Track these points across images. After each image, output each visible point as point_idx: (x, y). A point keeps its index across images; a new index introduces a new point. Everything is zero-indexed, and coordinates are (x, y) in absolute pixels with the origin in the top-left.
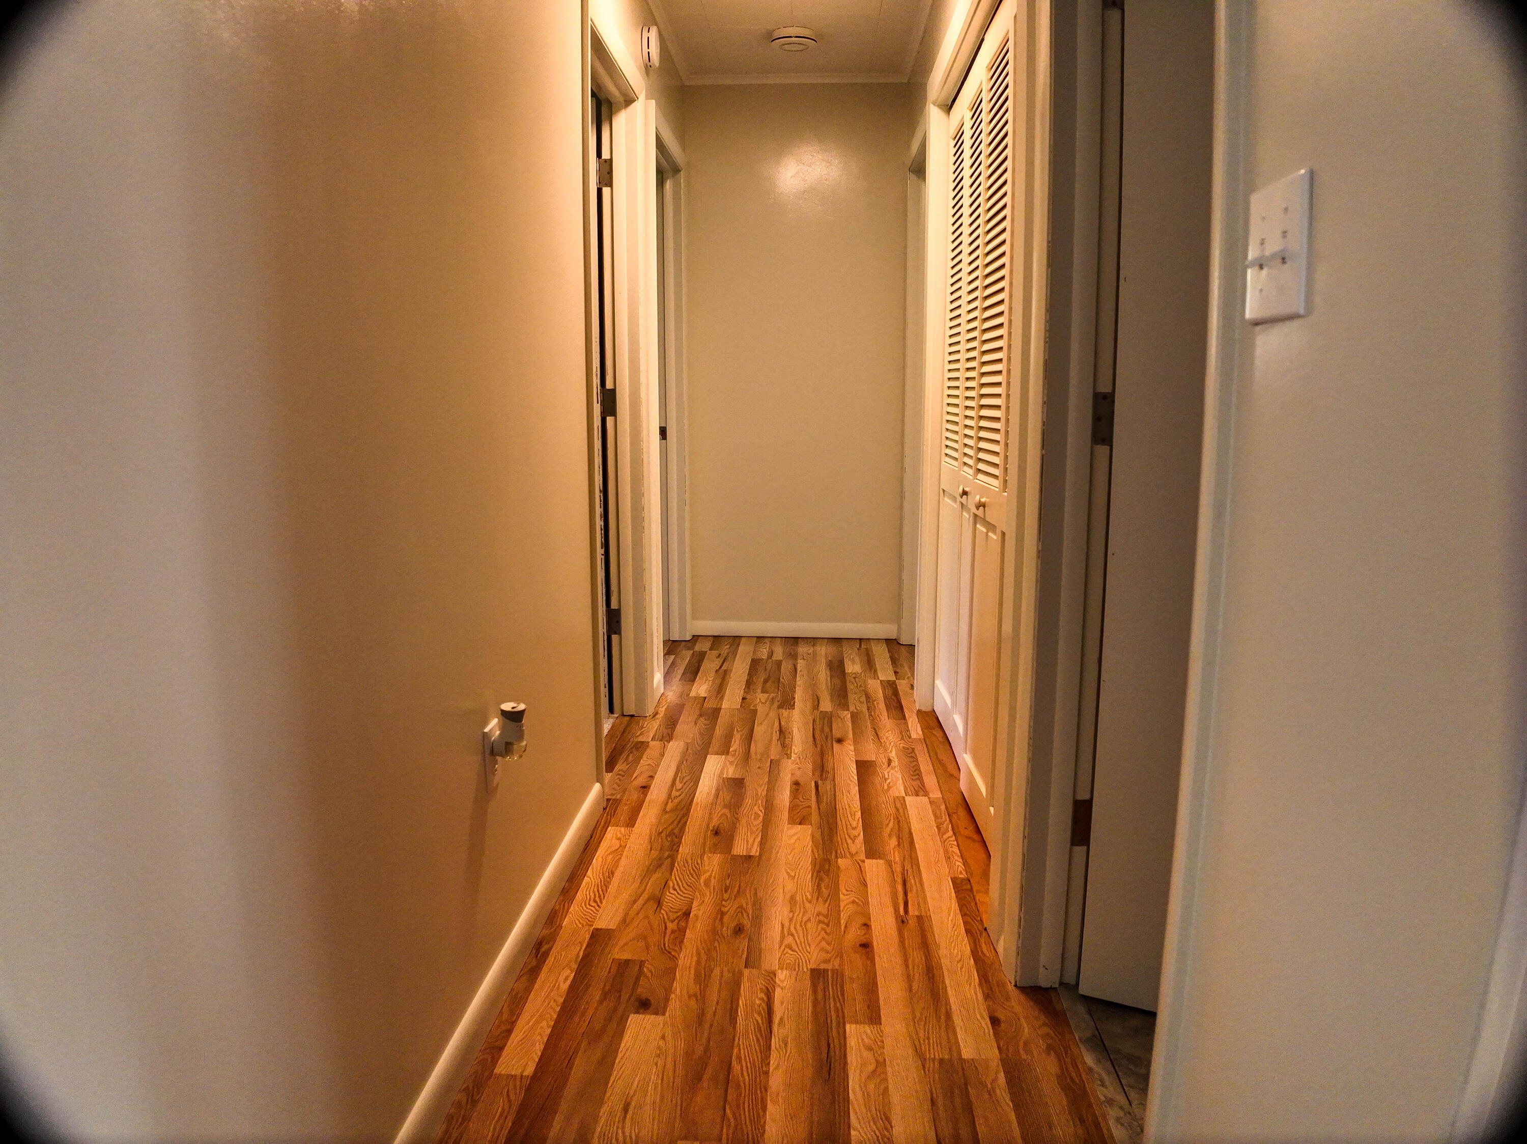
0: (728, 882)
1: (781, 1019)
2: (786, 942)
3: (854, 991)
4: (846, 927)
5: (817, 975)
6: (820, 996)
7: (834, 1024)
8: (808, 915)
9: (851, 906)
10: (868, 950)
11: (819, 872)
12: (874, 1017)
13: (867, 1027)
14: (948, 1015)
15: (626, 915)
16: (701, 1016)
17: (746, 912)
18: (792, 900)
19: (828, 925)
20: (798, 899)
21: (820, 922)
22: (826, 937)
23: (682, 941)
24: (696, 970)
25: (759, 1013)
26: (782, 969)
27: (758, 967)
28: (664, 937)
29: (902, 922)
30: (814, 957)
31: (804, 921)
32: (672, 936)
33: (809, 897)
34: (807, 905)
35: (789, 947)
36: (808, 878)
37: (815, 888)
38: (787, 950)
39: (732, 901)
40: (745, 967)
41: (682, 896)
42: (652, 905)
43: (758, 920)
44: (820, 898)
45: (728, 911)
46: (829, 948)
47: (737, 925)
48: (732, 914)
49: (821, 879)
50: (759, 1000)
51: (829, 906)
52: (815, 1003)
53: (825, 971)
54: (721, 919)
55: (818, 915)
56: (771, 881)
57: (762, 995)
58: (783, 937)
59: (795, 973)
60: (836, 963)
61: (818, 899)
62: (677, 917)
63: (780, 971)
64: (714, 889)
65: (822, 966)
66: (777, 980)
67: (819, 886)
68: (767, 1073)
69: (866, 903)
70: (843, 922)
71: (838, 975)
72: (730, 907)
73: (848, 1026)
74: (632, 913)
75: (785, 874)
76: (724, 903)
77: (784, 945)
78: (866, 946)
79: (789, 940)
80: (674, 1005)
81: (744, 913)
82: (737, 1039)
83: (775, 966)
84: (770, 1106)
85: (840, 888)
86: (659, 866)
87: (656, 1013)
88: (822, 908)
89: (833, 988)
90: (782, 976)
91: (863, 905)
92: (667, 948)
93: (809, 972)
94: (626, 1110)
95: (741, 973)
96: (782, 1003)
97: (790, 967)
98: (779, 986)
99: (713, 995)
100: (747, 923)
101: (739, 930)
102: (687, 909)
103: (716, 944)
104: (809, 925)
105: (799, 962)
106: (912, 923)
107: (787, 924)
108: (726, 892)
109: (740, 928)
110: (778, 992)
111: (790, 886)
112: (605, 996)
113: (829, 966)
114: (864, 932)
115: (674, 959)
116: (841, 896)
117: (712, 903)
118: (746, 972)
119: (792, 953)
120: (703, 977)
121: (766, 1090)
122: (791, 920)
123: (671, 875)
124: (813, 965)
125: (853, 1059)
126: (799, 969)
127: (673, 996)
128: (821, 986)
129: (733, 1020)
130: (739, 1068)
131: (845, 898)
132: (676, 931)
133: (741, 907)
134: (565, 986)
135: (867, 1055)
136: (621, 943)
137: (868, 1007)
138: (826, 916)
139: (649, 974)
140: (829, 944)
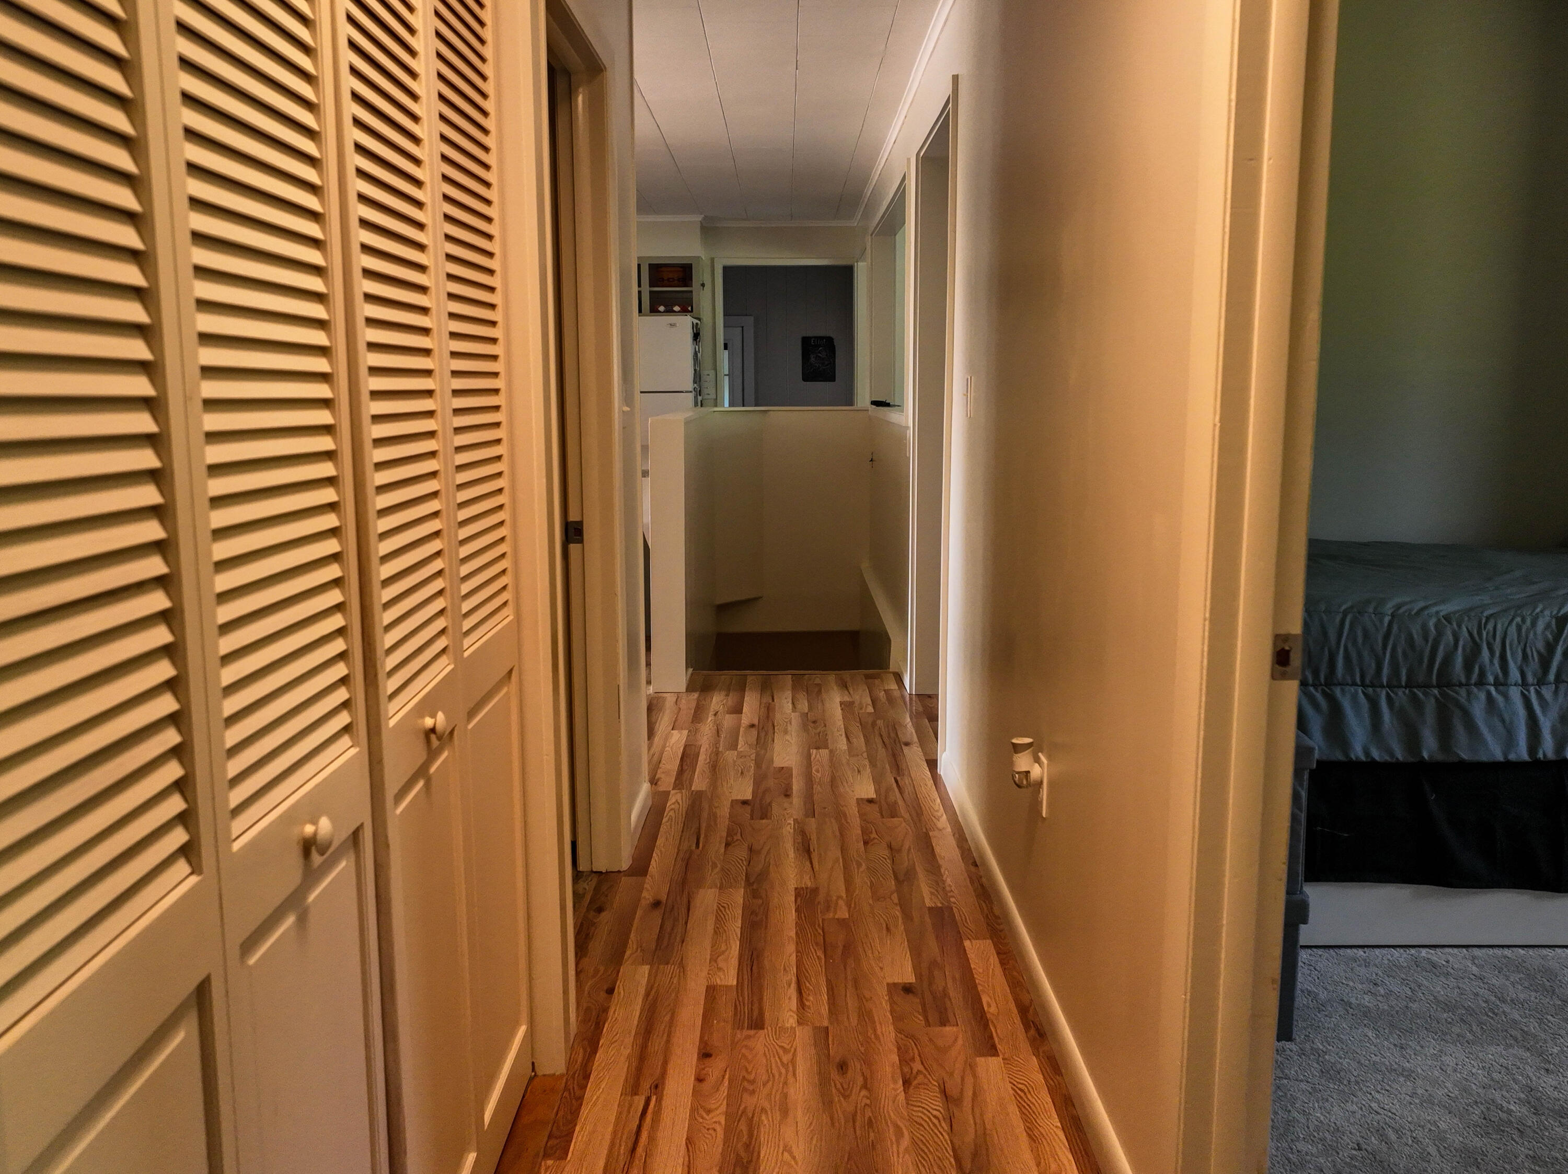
0: (872, 1134)
1: (790, 985)
2: (790, 1056)
3: (726, 1011)
4: (723, 1077)
5: (758, 1024)
6: (756, 1007)
7: (746, 983)
8: (765, 1091)
9: (713, 1107)
10: (704, 1051)
11: (750, 1162)
12: (712, 991)
13: (719, 982)
14: (647, 994)
15: (975, 1076)
16: (856, 984)
17: (838, 1090)
18: (785, 1112)
19: (744, 1077)
20: (778, 1113)
21: (752, 1082)
22: (747, 1064)
23: (898, 1049)
24: (874, 1022)
25: (808, 989)
26: (791, 1027)
27: (815, 1028)
28: (919, 1053)
29: (658, 1087)
30: (761, 1041)
31: (771, 1083)
32: (912, 1054)
33: (763, 1117)
34: (767, 1105)
35: (786, 1051)
36: (765, 1147)
37: (755, 1132)
38: (788, 1047)
39: (859, 1106)
40: (827, 1027)
41: (923, 1108)
42: (954, 1092)
43: (823, 1082)
44: (751, 1116)
45: (860, 1092)
46: (744, 1051)
47: (846, 1073)
48: (855, 1085)
49: (747, 1146)
50: (810, 1000)
51: (740, 1105)
52: (761, 1000)
53: (750, 1027)
54: (865, 1079)
55: (753, 1092)
56: (815, 1139)
57: (807, 1003)
58: (793, 1061)
59: (779, 1025)
60: (739, 1035)
61: (753, 1115)
62: (915, 1078)
63: (794, 1026)
64: (887, 1123)
65: (752, 1032)
66: (796, 1017)
67: (751, 1135)
68: (798, 952)
69: (693, 1110)
70: (726, 1083)
71: (738, 1025)
72: (859, 1097)
73: (735, 983)
74: (969, 1080)
75: (796, 1154)
76: (868, 1102)
77: (792, 1053)
78: (705, 1054)
79: (786, 1058)
80: (882, 992)
81: (841, 1089)
82: (823, 970)
83: (799, 1031)
84: (794, 936)
85: (723, 1133)
86: (975, 1155)
87: (895, 984)
88: (749, 1102)
89: (744, 1012)
90: (790, 1020)
91: (699, 1107)
92: (911, 1041)
93: (766, 1026)
94: (888, 929)
95: (831, 1023)
96: (790, 998)
97: (783, 1029)
98: (793, 1011)
99: (852, 1003)
100: (834, 1075)
101: (842, 1067)
102: (909, 1088)
103: (862, 1049)
104: (765, 1078)
105: (776, 1034)
106: (646, 1085)
107: (791, 1079)
108: (870, 1118)
109: (842, 1069)
110: (794, 1007)
111: (788, 1133)
112: (945, 994)
113: (746, 1032)
114: (704, 1072)
115: (899, 1031)
116: (723, 1122)
117: (883, 1100)
118: (826, 1023)
119: (783, 1044)
120: (865, 1016)
121: (797, 943)
122: (785, 1083)
123: (951, 1141)
124: (762, 1033)
125: (734, 962)
126: (776, 1028)
127: (887, 998)
128: (756, 1013)
129: (829, 981)
130: (818, 954)
131: (719, 1117)
132: (910, 1060)
133: (846, 1097)
134: (985, 999)
135: (721, 964)
136: (960, 1042)
137: (715, 998)
138: (745, 1090)
139: (916, 1014)
140: (744, 1055)
